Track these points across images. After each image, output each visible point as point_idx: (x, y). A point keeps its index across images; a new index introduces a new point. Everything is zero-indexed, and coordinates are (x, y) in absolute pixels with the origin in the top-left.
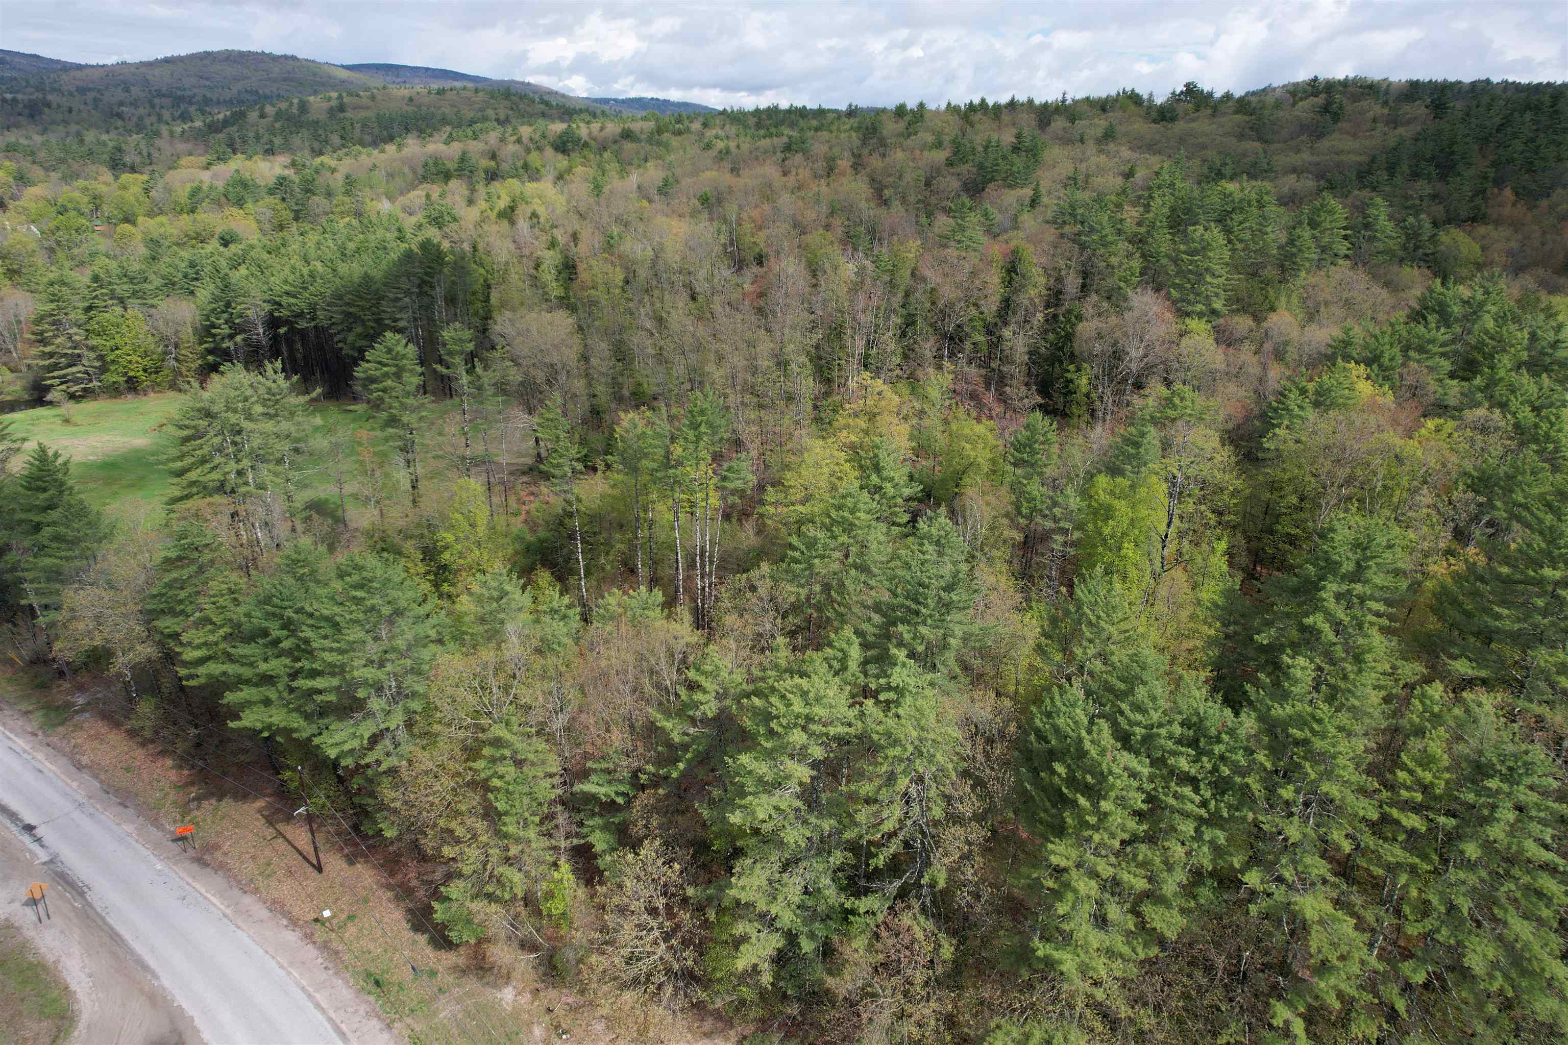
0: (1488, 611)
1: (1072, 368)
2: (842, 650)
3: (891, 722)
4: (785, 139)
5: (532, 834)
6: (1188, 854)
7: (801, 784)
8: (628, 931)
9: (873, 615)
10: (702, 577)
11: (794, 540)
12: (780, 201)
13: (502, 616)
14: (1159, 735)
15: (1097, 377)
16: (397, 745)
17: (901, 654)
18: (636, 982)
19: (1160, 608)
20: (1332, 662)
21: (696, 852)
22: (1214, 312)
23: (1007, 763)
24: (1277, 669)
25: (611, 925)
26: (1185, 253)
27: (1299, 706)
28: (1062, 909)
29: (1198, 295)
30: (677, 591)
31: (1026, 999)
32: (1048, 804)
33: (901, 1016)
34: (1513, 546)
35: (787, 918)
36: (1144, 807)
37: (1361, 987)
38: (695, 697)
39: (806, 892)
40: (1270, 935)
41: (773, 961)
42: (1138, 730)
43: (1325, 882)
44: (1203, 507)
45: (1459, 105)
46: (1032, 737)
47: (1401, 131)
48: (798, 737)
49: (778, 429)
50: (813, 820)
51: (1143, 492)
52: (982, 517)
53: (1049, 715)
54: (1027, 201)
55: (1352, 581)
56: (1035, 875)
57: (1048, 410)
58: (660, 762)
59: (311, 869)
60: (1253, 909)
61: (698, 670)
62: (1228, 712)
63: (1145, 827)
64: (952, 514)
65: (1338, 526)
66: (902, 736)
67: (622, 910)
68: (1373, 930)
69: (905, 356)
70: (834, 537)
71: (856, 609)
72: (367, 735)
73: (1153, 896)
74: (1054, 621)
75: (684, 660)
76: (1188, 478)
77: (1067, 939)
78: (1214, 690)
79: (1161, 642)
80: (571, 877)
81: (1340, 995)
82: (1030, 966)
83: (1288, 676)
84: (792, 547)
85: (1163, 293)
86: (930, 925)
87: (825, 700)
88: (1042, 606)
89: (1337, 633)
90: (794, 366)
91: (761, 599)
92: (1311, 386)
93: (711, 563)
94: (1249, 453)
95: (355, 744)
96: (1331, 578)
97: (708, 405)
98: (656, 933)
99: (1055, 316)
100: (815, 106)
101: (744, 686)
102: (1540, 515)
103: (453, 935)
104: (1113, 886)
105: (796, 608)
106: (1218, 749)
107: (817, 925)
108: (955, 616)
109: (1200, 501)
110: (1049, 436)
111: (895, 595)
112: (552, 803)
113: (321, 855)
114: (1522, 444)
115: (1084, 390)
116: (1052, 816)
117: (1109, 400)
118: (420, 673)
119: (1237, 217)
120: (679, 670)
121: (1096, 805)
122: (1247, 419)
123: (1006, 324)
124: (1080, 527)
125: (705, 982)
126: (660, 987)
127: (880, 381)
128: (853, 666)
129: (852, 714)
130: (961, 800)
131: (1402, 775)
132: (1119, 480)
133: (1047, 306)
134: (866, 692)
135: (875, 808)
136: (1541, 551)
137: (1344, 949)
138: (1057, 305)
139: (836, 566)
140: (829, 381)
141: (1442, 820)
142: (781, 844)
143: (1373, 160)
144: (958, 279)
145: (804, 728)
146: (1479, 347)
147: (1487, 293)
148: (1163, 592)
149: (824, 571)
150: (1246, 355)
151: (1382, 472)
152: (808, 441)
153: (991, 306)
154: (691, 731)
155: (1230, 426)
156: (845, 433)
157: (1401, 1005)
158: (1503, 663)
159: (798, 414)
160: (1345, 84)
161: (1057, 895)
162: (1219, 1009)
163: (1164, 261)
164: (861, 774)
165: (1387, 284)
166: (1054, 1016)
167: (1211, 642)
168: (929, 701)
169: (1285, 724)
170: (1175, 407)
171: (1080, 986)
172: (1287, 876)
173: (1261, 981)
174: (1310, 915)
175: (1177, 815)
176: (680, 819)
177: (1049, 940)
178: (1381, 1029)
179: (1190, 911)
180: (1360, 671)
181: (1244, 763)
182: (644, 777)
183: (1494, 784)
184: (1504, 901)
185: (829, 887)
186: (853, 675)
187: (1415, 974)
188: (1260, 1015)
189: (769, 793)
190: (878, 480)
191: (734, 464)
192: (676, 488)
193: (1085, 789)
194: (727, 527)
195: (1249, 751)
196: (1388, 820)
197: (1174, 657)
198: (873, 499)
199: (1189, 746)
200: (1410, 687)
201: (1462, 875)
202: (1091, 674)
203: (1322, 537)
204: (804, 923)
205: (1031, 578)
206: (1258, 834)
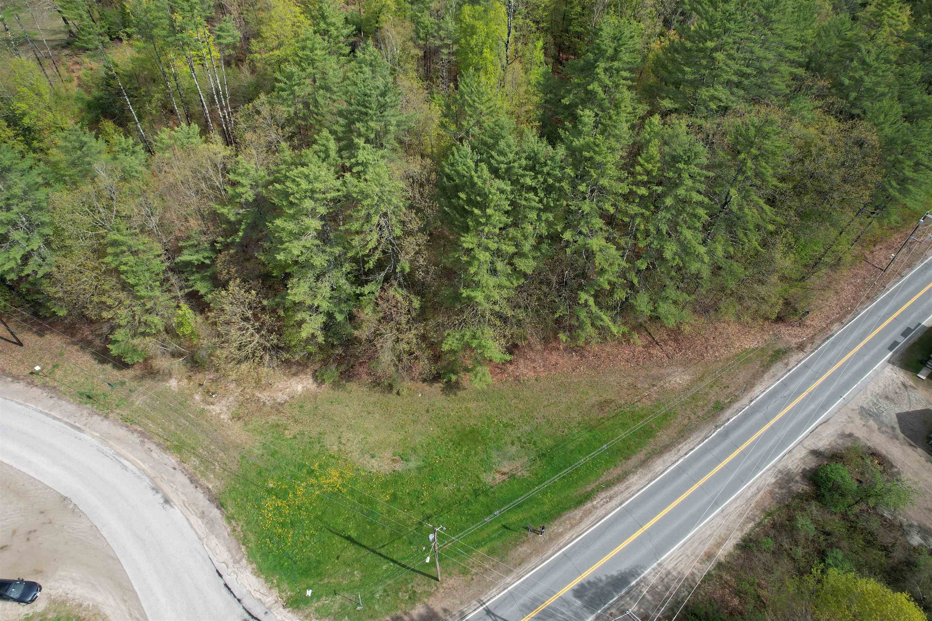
0: (679, 70)
2: (324, 145)
3: (362, 185)
5: (157, 293)
6: (535, 229)
7: (316, 230)
8: (234, 333)
9: (339, 119)
10: (222, 109)
11: (278, 75)
13: (88, 159)
14: (514, 167)
16: (44, 259)
17: (360, 142)
18: (247, 358)
19: (508, 88)
20: (603, 111)
21: (263, 280)
23: (433, 196)
24: (575, 119)
25: (223, 332)
27: (587, 139)
28: (472, 270)
30: (207, 121)
31: (461, 318)
32: (457, 216)
33: (397, 341)
34: (693, 28)
35: (325, 306)
36: (510, 208)
37: (619, 277)
38: (237, 190)
39: (333, 290)
40: (577, 260)
41: (322, 329)
42: (503, 166)
43: (601, 229)
44: (528, 21)
46: (445, 179)
48: (308, 204)
50: (328, 249)
51: (492, 14)
52: (396, 42)
53: (452, 165)
55: (613, 61)
56: (456, 255)
58: (226, 235)
59: (14, 345)
60: (568, 250)
61: (235, 173)
62: (550, 147)
63: (511, 219)
64: (378, 43)
65: (604, 27)
66: (370, 192)
67: (228, 323)
68: (624, 249)
70: (303, 70)
71: (328, 117)
72: (18, 257)
73: (520, 254)
74: (448, 107)
75: (225, 168)
76: (518, 1)
77: (478, 285)
78: (541, 135)
79: (511, 109)
80: (190, 311)
81: (610, 283)
82: (460, 301)
83: (581, 122)
84: (277, 80)
86: (405, 292)
87: (320, 178)
88: (440, 97)
89: (605, 92)
91: (265, 118)
93: (225, 98)
95: (12, 264)
96: (601, 59)
98: (251, 330)
101: (267, 178)
102: (706, 7)
103: (128, 360)
104: (498, 253)
105: (290, 121)
106: (545, 170)
107: (343, 305)
108: (389, 112)
109: (525, 17)
111: (351, 104)
112: (164, 272)
113: (17, 336)
116: (461, 222)
118: (41, 209)
120: (222, 175)
121: (484, 211)
124: (456, 42)
125: (287, 349)
126: (261, 358)
128: (333, 154)
129: (339, 183)
130: (410, 222)
131: (638, 168)
132: (477, 7)
134: (344, 169)
135: (362, 236)
136: (705, 31)
137: (611, 261)
139: (309, 89)
141: (655, 188)
142: (313, 267)
145: (311, 198)
148: (509, 78)
149: (303, 94)
154: (241, 211)
157: (635, 281)
158: (685, 97)
161: (469, 263)
162: (554, 301)
164: (351, 217)
166: (476, 323)
167: (538, 106)
168: (383, 167)
169: (581, 150)
171: (487, 306)
172: (584, 231)
173: (574, 284)
174: (595, 248)
175: (527, 210)
176: (247, 264)
177: (468, 287)
178: (627, 293)
179: (538, 257)
180: (618, 114)
181: (560, 175)
182: (218, 245)
183: (681, 166)
184: (681, 223)
185: (345, 284)
186: (334, 159)
187: (642, 265)
188: (574, 300)
189: (298, 239)
190: (325, 26)
191: (223, 25)
192: (186, 48)
193: (477, 205)
194: (229, 71)
195: (562, 168)
196: (631, 192)
197: (518, 117)
198: (324, 40)
199: (531, 170)
200: (643, 118)
201: (664, 214)
202: (473, 136)
203: (596, 34)
204: (335, 306)
205: (431, 79)
206: (568, 211)
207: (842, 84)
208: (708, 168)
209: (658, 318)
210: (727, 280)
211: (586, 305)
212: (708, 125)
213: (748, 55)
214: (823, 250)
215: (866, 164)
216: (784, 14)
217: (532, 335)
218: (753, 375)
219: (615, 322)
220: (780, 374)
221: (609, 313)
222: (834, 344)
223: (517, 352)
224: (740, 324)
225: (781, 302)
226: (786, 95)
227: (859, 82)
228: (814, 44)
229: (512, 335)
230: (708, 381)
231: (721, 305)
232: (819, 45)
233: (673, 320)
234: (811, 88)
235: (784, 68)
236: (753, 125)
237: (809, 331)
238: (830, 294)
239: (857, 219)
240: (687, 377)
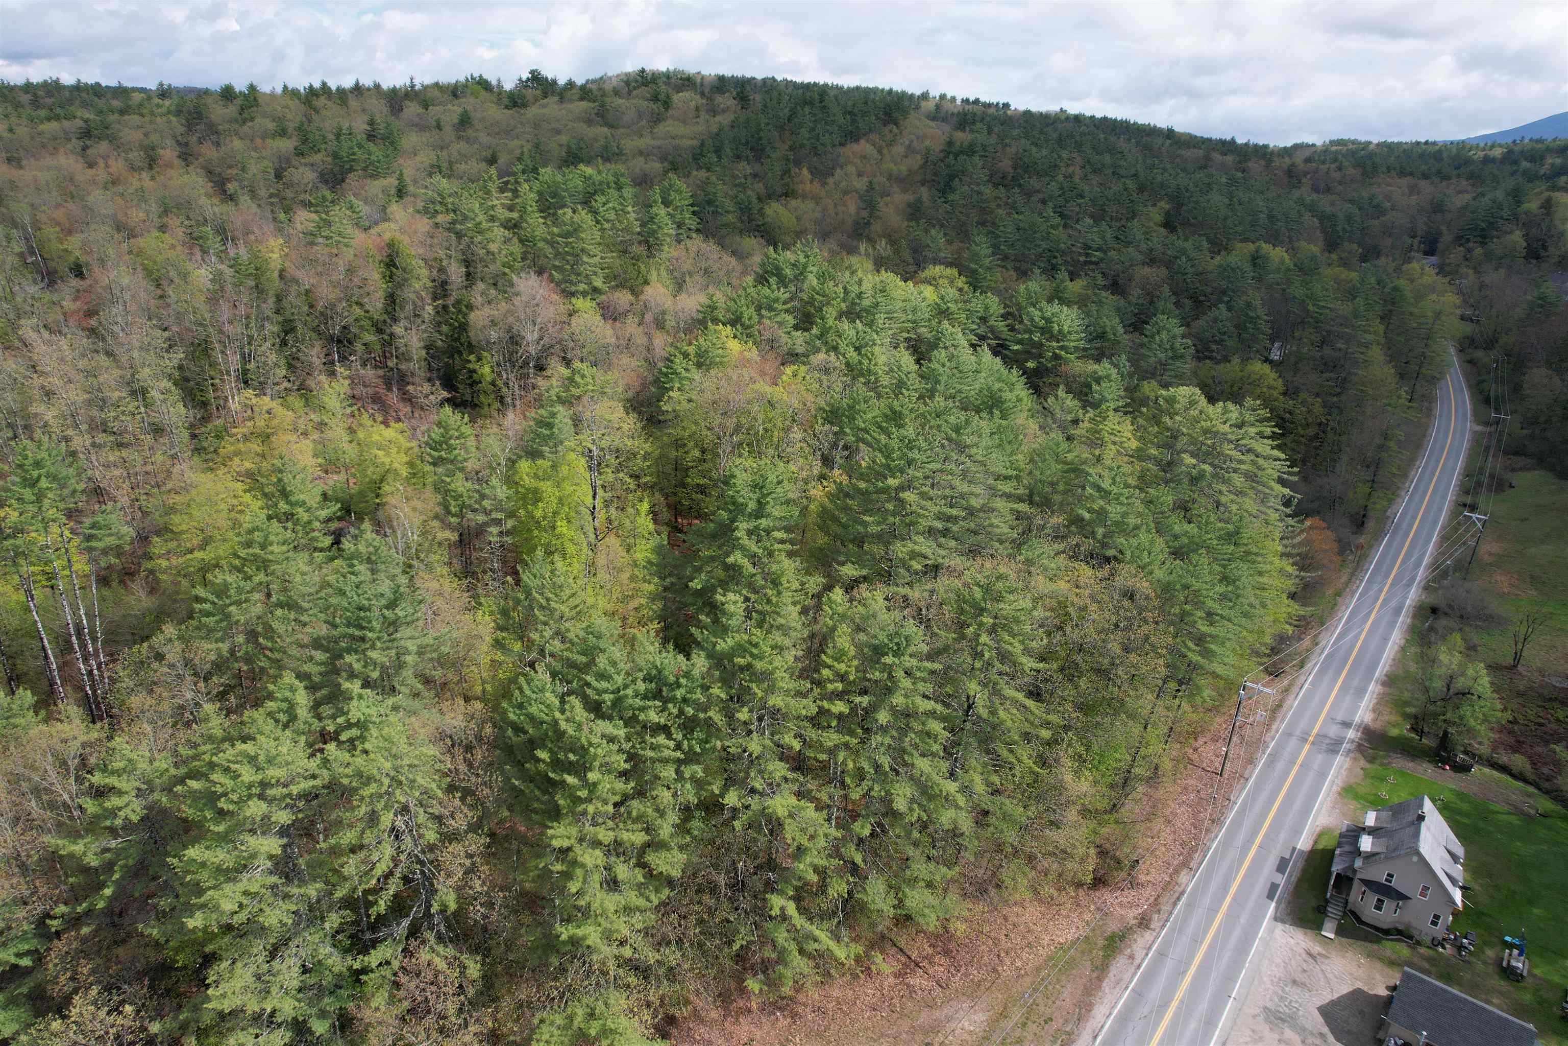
0: (857, 521)
1: (472, 358)
2: (285, 700)
3: (360, 761)
4: (79, 123)
6: (675, 795)
7: (271, 857)
9: (313, 652)
10: (86, 660)
11: (200, 591)
12: (91, 198)
14: (626, 696)
15: (498, 365)
17: (354, 687)
19: (603, 576)
20: (756, 592)
21: (152, 980)
22: (595, 290)
23: (491, 764)
24: (714, 609)
26: (559, 235)
27: (738, 637)
28: (573, 887)
29: (579, 274)
30: (52, 684)
31: (561, 984)
32: (537, 793)
34: (864, 464)
35: (288, 1008)
36: (627, 766)
37: (830, 856)
38: (108, 804)
39: (305, 970)
40: (755, 840)
42: (607, 697)
43: (786, 780)
44: (621, 475)
45: (758, 97)
46: (510, 732)
47: (719, 118)
48: (256, 809)
49: (149, 468)
50: (295, 891)
51: (564, 470)
52: (411, 523)
53: (521, 706)
54: (393, 191)
55: (758, 518)
56: (542, 865)
57: (456, 403)
58: (75, 899)
60: (737, 824)
61: (104, 771)
62: (681, 658)
63: (632, 784)
64: (379, 528)
65: (737, 472)
66: (375, 771)
68: (829, 807)
69: (290, 367)
70: (248, 578)
71: (294, 651)
73: (655, 845)
74: (505, 613)
75: (83, 765)
76: (602, 449)
77: (586, 913)
78: (665, 641)
79: (610, 607)
81: (816, 870)
82: (558, 951)
83: (724, 613)
84: (198, 599)
85: (546, 275)
86: (450, 951)
87: (279, 759)
88: (491, 601)
89: (754, 564)
90: (154, 394)
91: (172, 666)
92: (691, 350)
93: (94, 639)
94: (652, 416)
96: (740, 518)
97: (45, 455)
99: (445, 307)
100: (113, 83)
101: (173, 771)
102: (876, 435)
104: (616, 849)
105: (219, 666)
106: (679, 693)
107: (326, 1000)
108: (404, 632)
109: (617, 470)
110: (463, 429)
111: (335, 626)
114: (854, 378)
115: (489, 379)
116: (544, 803)
117: (515, 385)
119: (600, 199)
120: (77, 778)
121: (583, 778)
122: (644, 386)
123: (395, 320)
124: (511, 515)
127: (267, 399)
128: (303, 713)
129: (313, 764)
130: (452, 816)
131: (826, 673)
132: (540, 462)
133: (435, 299)
134: (325, 737)
135: (362, 855)
136: (882, 465)
137: (811, 830)
138: (445, 296)
139: (258, 609)
140: (205, 404)
141: (858, 699)
142: (263, 930)
143: (702, 144)
144: (334, 278)
145: (261, 797)
146: (811, 302)
147: (807, 256)
148: (601, 560)
149: (244, 618)
150: (631, 326)
151: (761, 418)
152: (192, 476)
153: (376, 304)
154: (113, 844)
155: (630, 394)
156: (236, 460)
157: (858, 859)
158: (874, 559)
159: (172, 446)
160: (668, 76)
161: (567, 876)
162: (728, 921)
163: (541, 244)
164: (339, 823)
165: (734, 253)
166: (592, 988)
167: (653, 598)
168: (395, 729)
169: (730, 655)
170: (577, 385)
171: (607, 951)
172: (758, 786)
173: (756, 883)
174: (781, 812)
175: (657, 764)
176: (120, 951)
177: (568, 921)
178: (848, 883)
179: (687, 845)
180: (779, 593)
181: (703, 699)
182: (55, 922)
183: (889, 660)
184: (909, 749)
185: (331, 955)
186: (305, 723)
187: (863, 829)
188: (761, 911)
189: (234, 880)
190: (287, 507)
191: (99, 518)
192: (22, 561)
193: (570, 768)
194: (105, 592)
195: (705, 688)
196: (822, 712)
197: (624, 619)
198: (286, 529)
199: (654, 698)
200: (818, 596)
201: (879, 739)
202: (552, 655)
203: (726, 483)
204: (310, 1005)
205: (474, 574)
206: (728, 757)
207: (1083, 519)
208: (931, 656)
209: (908, 917)
210: (1002, 832)
211: (784, 917)
212: (915, 594)
213: (948, 492)
214: (1129, 758)
215: (1146, 621)
216: (980, 436)
217: (697, 993)
218: (1085, 988)
219: (838, 939)
220: (1126, 977)
221: (826, 925)
222: (1190, 906)
223: (674, 1032)
224: (1041, 901)
225: (1092, 851)
226: (1014, 541)
227: (1102, 514)
228: (1031, 473)
229: (662, 999)
230: (1017, 1015)
231: (1005, 875)
232: (1037, 473)
233: (934, 918)
234: (1043, 527)
235: (1000, 504)
236: (978, 585)
237: (1149, 893)
238: (1158, 824)
239: (1160, 703)
240: (981, 1017)
